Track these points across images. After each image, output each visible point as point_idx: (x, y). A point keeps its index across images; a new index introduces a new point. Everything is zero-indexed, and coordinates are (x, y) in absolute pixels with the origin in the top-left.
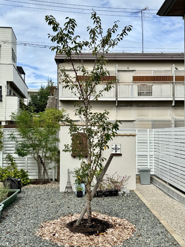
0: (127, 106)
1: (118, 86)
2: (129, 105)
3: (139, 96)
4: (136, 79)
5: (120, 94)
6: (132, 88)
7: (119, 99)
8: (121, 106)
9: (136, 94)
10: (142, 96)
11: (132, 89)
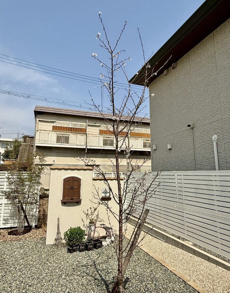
0: (94, 153)
1: (88, 137)
2: (95, 152)
3: (104, 145)
4: (102, 132)
5: (89, 143)
6: (99, 138)
7: (88, 147)
8: (89, 153)
9: (101, 144)
10: (106, 146)
11: (99, 140)
